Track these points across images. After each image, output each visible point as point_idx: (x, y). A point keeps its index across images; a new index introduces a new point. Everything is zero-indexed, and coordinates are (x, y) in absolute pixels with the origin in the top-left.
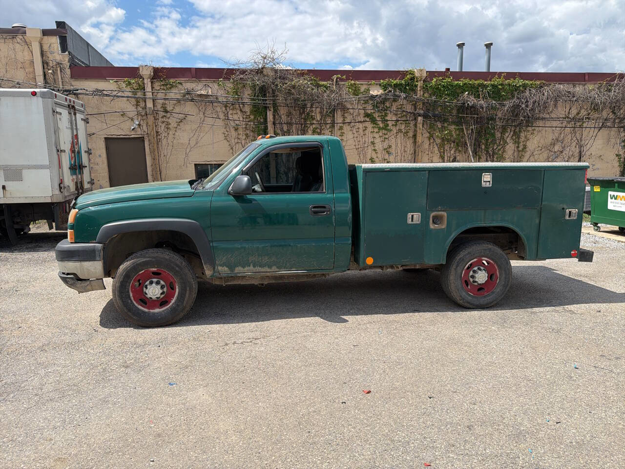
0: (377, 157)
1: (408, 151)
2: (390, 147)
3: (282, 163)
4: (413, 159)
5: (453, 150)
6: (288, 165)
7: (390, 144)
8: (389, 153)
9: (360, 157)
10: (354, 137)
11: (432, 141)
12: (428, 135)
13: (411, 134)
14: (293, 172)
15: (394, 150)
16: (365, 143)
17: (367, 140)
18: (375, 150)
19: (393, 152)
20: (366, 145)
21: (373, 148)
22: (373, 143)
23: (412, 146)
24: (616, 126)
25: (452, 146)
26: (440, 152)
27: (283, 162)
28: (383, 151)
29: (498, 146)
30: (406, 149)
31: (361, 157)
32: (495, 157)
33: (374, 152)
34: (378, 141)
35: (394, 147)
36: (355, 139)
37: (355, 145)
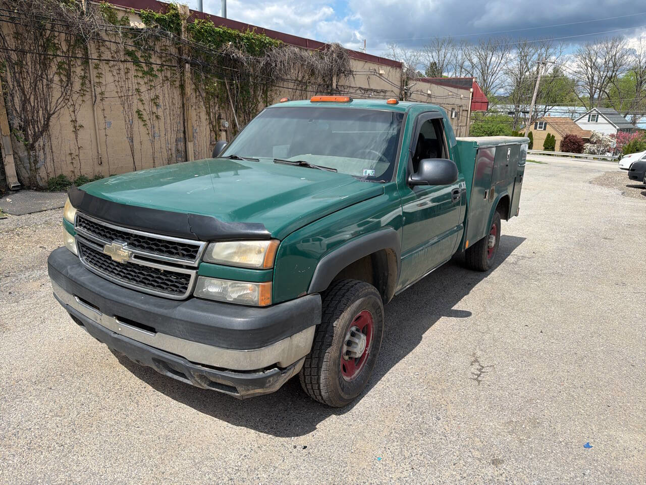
0: (144, 109)
1: (176, 104)
2: (157, 97)
3: (14, 112)
4: (182, 113)
5: (217, 105)
6: (25, 117)
7: (157, 94)
8: (157, 105)
9: (124, 108)
10: (115, 81)
11: (198, 94)
12: (193, 86)
13: (177, 84)
14: (34, 128)
15: (161, 101)
16: (129, 90)
17: (130, 86)
18: (142, 101)
19: (161, 104)
20: (130, 94)
21: (139, 97)
22: (138, 90)
23: (179, 97)
24: (325, 92)
25: (216, 101)
26: (206, 108)
27: (16, 110)
28: (150, 102)
29: (252, 104)
30: (174, 101)
31: (126, 108)
32: (251, 115)
33: (140, 103)
34: (143, 88)
35: (161, 98)
36: (117, 83)
37: (117, 92)
